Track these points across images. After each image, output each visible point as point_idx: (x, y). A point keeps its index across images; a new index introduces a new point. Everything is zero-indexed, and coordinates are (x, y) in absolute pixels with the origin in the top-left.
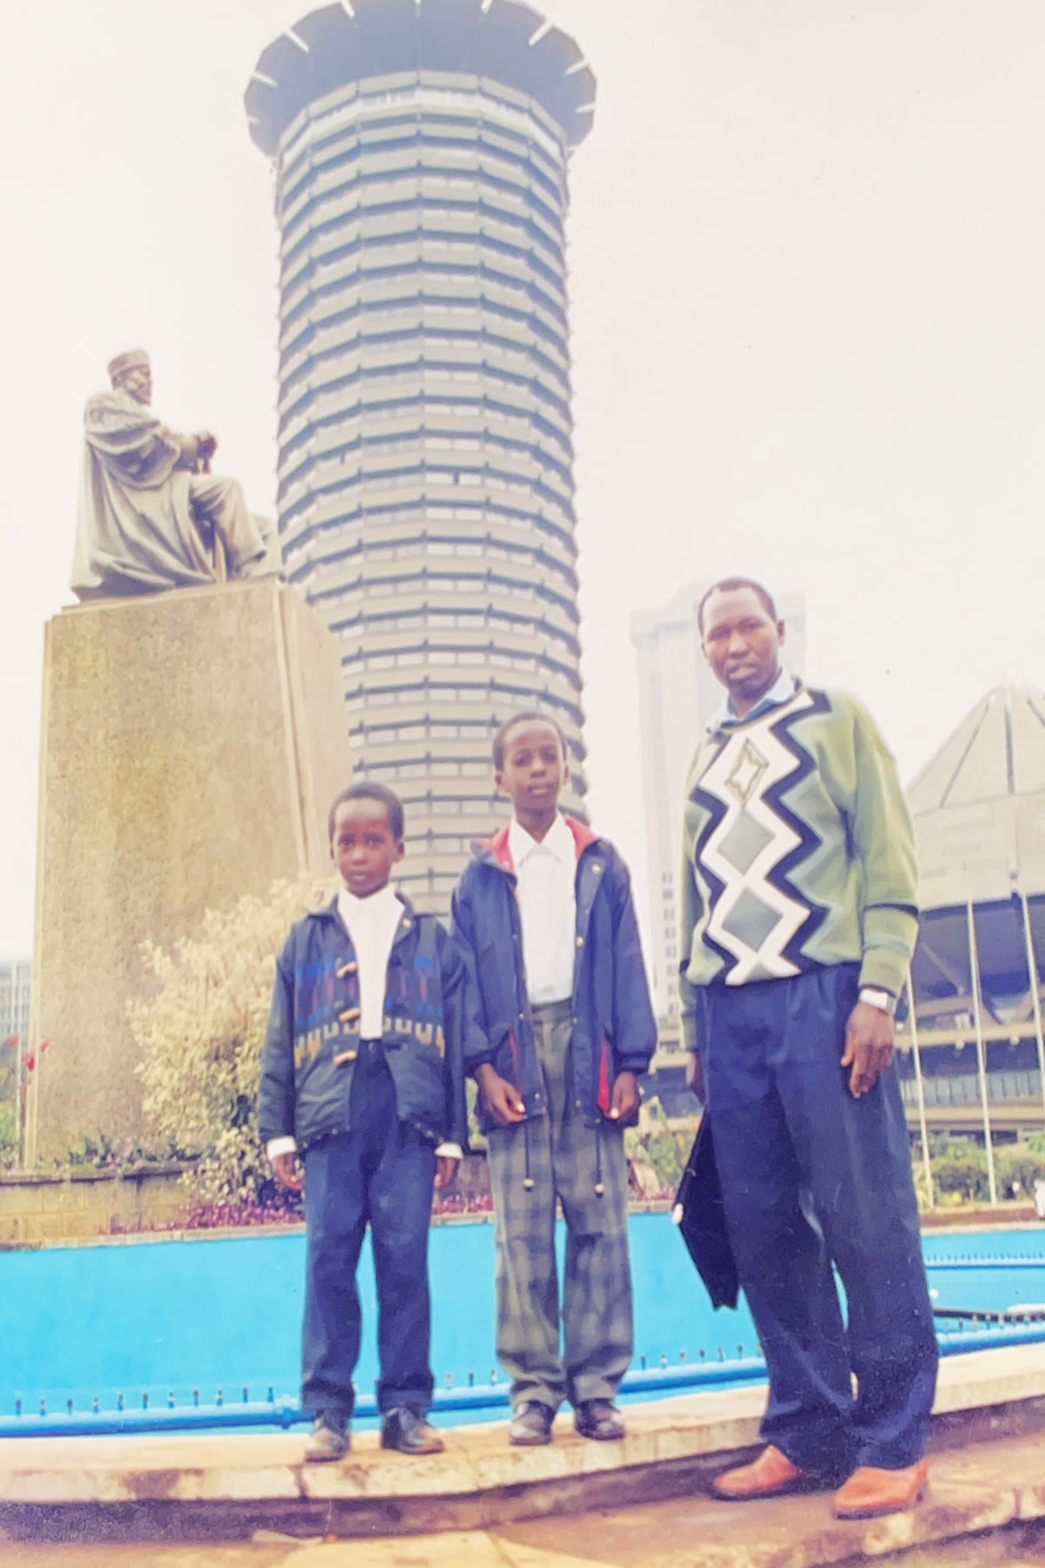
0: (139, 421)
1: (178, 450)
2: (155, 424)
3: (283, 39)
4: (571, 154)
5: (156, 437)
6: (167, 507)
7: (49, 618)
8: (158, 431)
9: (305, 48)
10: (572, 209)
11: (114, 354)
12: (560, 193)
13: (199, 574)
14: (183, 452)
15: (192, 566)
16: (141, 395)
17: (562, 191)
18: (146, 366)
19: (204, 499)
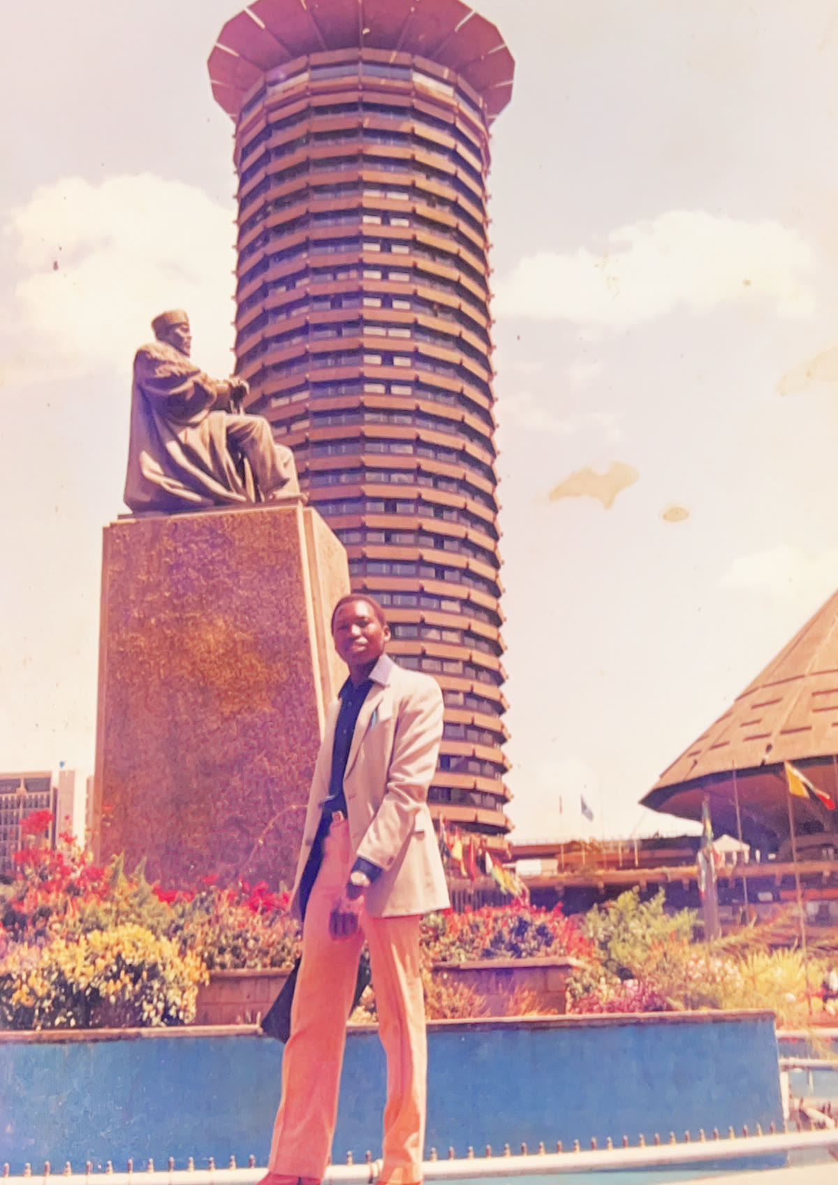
0: (184, 371)
1: (215, 394)
2: (197, 372)
3: (243, 15)
4: (492, 121)
5: (196, 385)
6: (208, 439)
7: (108, 525)
8: (197, 378)
9: (262, 25)
10: (492, 168)
11: (158, 312)
12: (483, 154)
13: (234, 495)
14: (219, 395)
15: (228, 488)
16: (181, 345)
17: (483, 152)
18: (187, 324)
19: (237, 436)
